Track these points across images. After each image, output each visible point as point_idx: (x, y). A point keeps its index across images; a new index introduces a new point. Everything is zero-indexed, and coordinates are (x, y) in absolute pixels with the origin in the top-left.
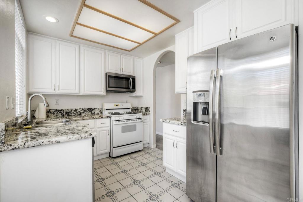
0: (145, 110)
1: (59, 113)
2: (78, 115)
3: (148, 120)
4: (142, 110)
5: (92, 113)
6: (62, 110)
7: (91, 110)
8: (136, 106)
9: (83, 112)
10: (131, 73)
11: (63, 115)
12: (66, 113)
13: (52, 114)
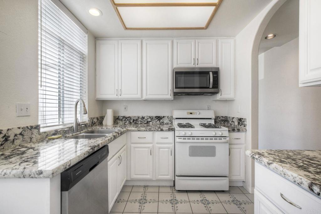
0: (238, 122)
1: (126, 120)
2: (145, 124)
3: (242, 140)
4: (232, 123)
5: (160, 122)
6: (129, 117)
7: (159, 118)
8: (224, 115)
9: (150, 120)
10: (212, 63)
11: (131, 123)
12: (134, 120)
13: (121, 121)
